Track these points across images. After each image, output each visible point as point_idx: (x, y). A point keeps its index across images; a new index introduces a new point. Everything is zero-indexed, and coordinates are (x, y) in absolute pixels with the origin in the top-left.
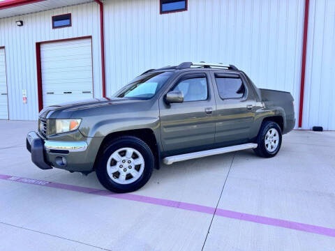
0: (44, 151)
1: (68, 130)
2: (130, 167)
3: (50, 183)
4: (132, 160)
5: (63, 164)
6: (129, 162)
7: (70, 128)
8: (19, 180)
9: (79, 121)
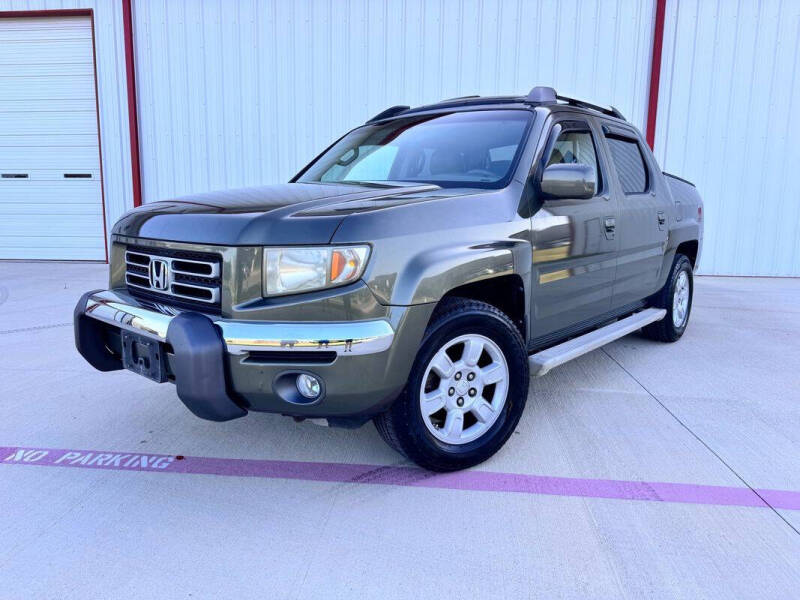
0: (226, 357)
1: (323, 284)
2: (472, 393)
3: (180, 458)
4: (476, 369)
5: (301, 398)
6: (471, 376)
7: (330, 277)
8: (51, 459)
9: (362, 252)
